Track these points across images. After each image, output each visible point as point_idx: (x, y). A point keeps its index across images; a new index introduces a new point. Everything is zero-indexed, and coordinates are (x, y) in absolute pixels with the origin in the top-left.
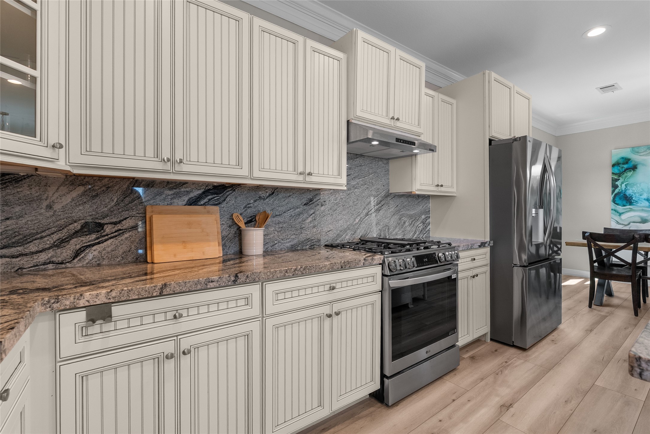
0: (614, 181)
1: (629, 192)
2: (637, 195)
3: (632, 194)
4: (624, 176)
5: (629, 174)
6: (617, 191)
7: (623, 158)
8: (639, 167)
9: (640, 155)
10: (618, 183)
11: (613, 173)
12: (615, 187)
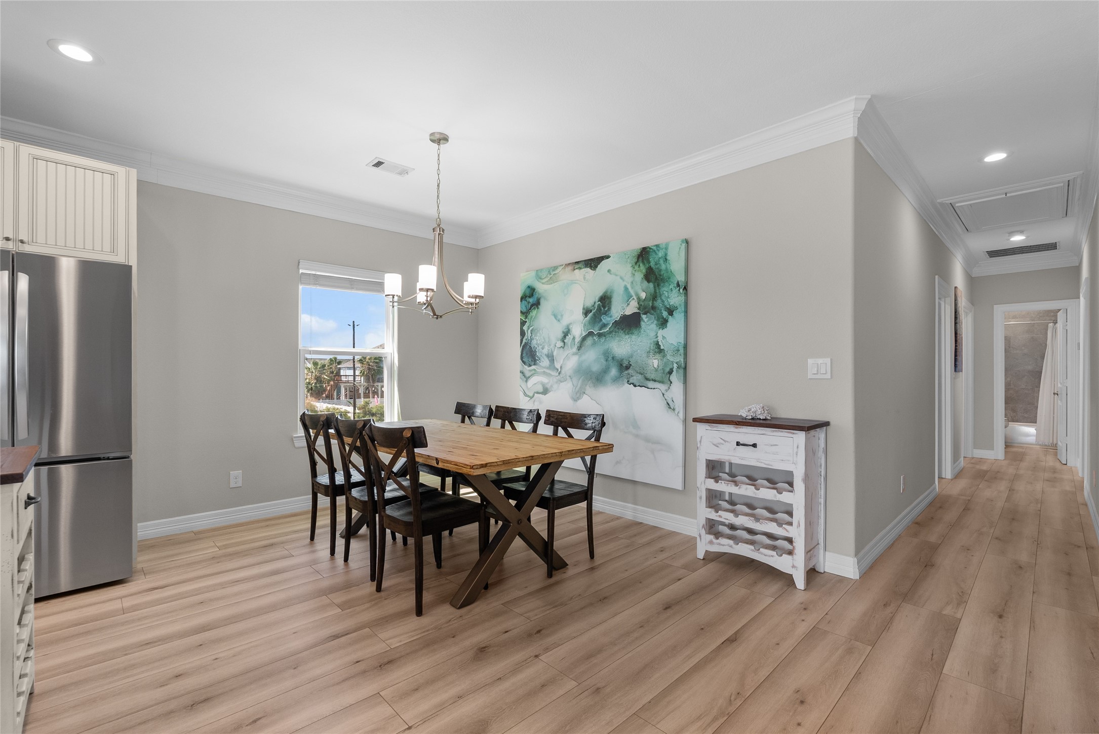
0: (523, 323)
1: (534, 343)
2: (540, 347)
3: (536, 346)
4: (529, 317)
5: (534, 313)
6: (524, 341)
7: (529, 287)
8: (542, 301)
9: (543, 283)
10: (525, 328)
11: (521, 312)
12: (523, 334)
